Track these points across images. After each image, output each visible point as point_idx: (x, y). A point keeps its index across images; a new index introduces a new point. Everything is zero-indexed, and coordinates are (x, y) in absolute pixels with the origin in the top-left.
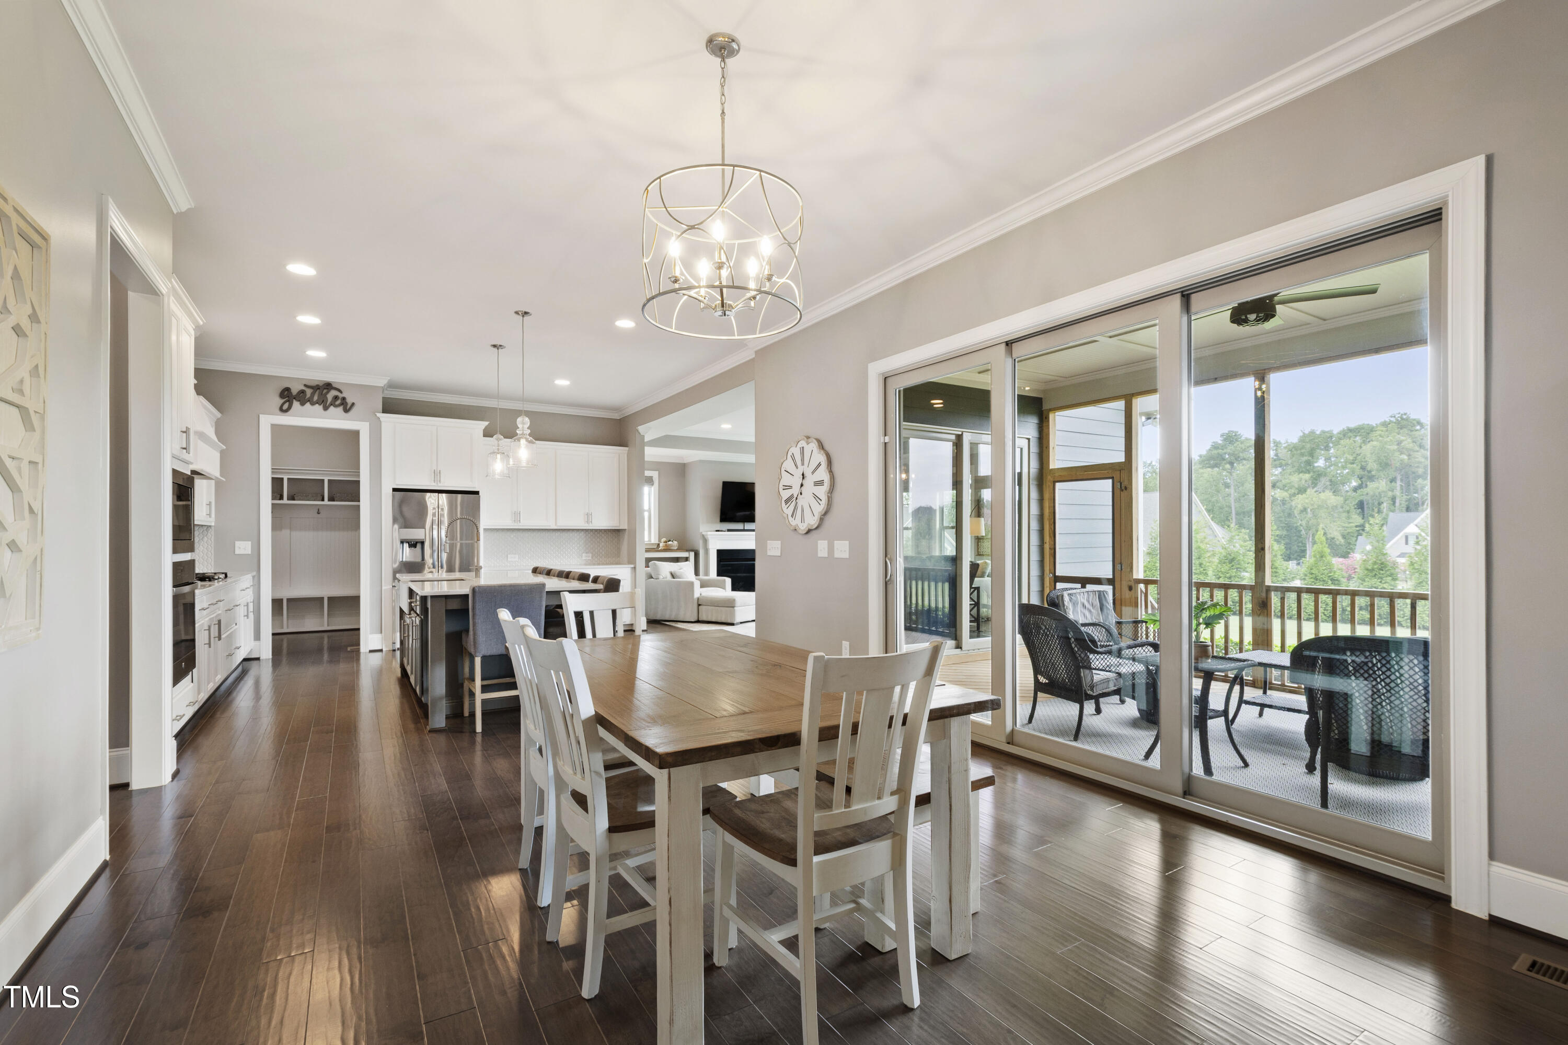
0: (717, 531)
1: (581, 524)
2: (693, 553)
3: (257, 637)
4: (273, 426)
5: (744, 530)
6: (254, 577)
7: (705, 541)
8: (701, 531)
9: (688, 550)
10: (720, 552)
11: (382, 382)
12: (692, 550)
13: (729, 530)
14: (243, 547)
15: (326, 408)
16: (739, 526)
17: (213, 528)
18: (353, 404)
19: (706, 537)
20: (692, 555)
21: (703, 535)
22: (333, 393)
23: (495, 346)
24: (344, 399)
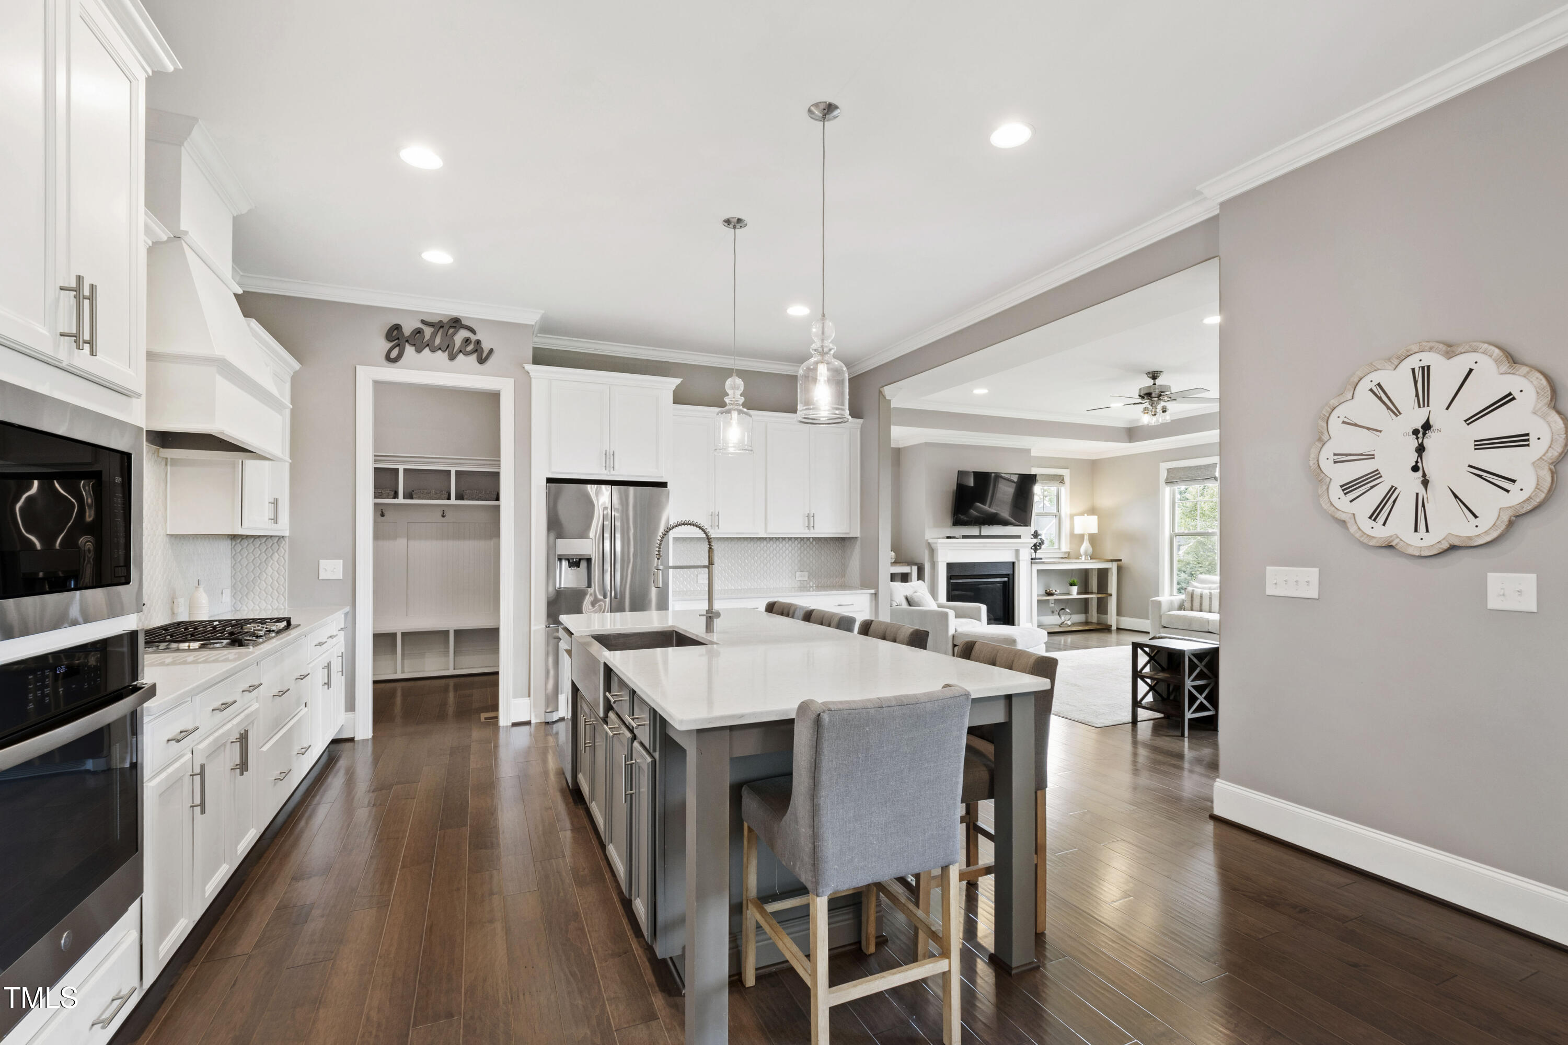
0: (948, 538)
1: (800, 531)
2: (916, 567)
3: (351, 706)
4: (377, 383)
5: (980, 537)
6: (346, 614)
7: (932, 551)
8: (926, 538)
9: (910, 564)
10: (950, 566)
11: (531, 318)
12: (916, 564)
13: (964, 537)
14: (332, 569)
15: (452, 357)
16: (974, 531)
17: (287, 539)
18: (491, 351)
19: (933, 546)
20: (915, 569)
21: (929, 543)
22: (463, 334)
23: (728, 222)
24: (478, 342)
